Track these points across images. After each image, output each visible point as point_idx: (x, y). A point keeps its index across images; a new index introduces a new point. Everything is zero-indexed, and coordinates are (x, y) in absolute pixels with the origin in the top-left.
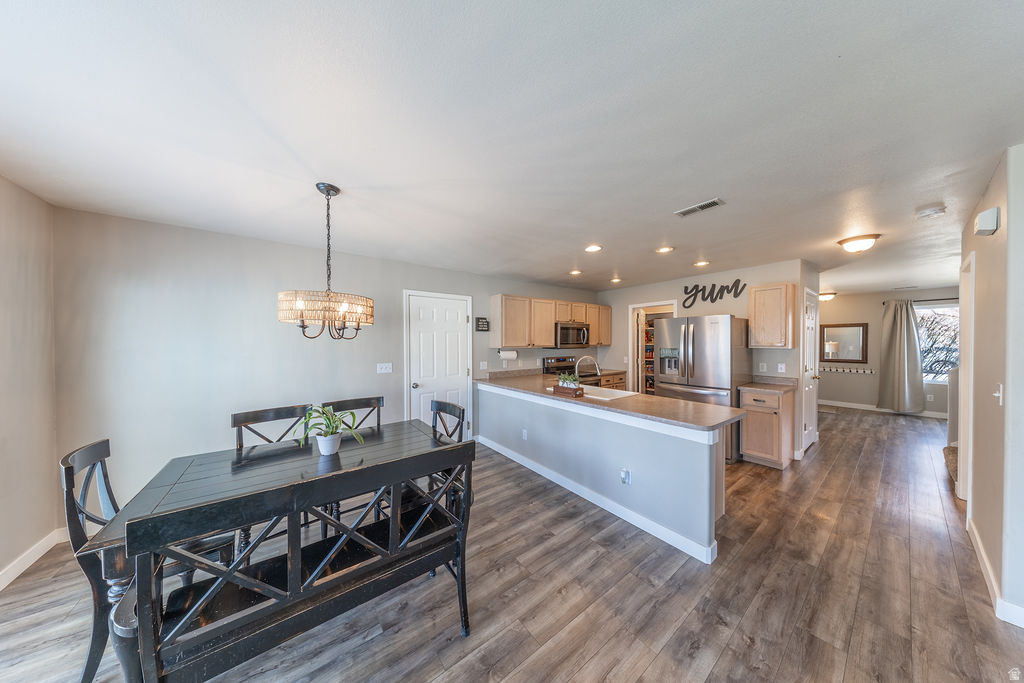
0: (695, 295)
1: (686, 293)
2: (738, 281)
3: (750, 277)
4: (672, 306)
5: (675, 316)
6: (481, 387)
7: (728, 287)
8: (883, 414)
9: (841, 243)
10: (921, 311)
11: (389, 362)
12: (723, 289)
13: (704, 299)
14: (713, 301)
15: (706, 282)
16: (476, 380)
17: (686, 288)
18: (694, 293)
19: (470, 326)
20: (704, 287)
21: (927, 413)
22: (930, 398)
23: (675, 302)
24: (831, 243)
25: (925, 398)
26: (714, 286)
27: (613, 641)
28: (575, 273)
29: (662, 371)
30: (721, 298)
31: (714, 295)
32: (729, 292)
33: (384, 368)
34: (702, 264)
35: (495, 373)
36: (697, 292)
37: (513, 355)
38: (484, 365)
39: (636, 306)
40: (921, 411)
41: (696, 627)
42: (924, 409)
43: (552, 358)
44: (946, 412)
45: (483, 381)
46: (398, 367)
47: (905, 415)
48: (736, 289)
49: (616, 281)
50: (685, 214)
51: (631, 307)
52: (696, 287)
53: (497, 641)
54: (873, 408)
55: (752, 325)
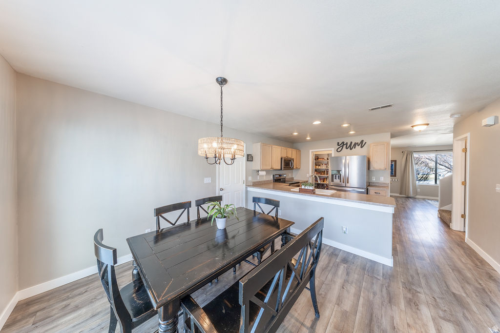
0: (343, 146)
1: (338, 145)
2: (362, 141)
3: (368, 139)
4: (332, 151)
5: (333, 156)
6: (250, 189)
7: (358, 143)
8: (402, 197)
9: (412, 127)
10: (415, 155)
11: (210, 177)
12: (355, 144)
13: (347, 148)
14: (351, 149)
15: (348, 140)
16: (247, 186)
17: (338, 143)
18: (341, 145)
19: (245, 158)
20: (347, 143)
21: (417, 197)
22: (419, 190)
23: (333, 149)
24: (408, 127)
25: (417, 191)
26: (351, 142)
27: (383, 308)
28: (295, 134)
29: (332, 181)
30: (355, 148)
31: (351, 146)
32: (358, 146)
33: (207, 180)
34: (352, 132)
35: (255, 182)
36: (344, 145)
37: (264, 173)
38: (250, 178)
39: (312, 150)
40: (416, 196)
41: (409, 296)
42: (417, 195)
43: (277, 175)
44: (438, 197)
45: (249, 186)
46: (214, 180)
47: (410, 198)
48: (362, 144)
49: (308, 138)
50: (372, 109)
51: (311, 151)
52: (343, 143)
53: (335, 317)
54: (398, 195)
55: (371, 160)
